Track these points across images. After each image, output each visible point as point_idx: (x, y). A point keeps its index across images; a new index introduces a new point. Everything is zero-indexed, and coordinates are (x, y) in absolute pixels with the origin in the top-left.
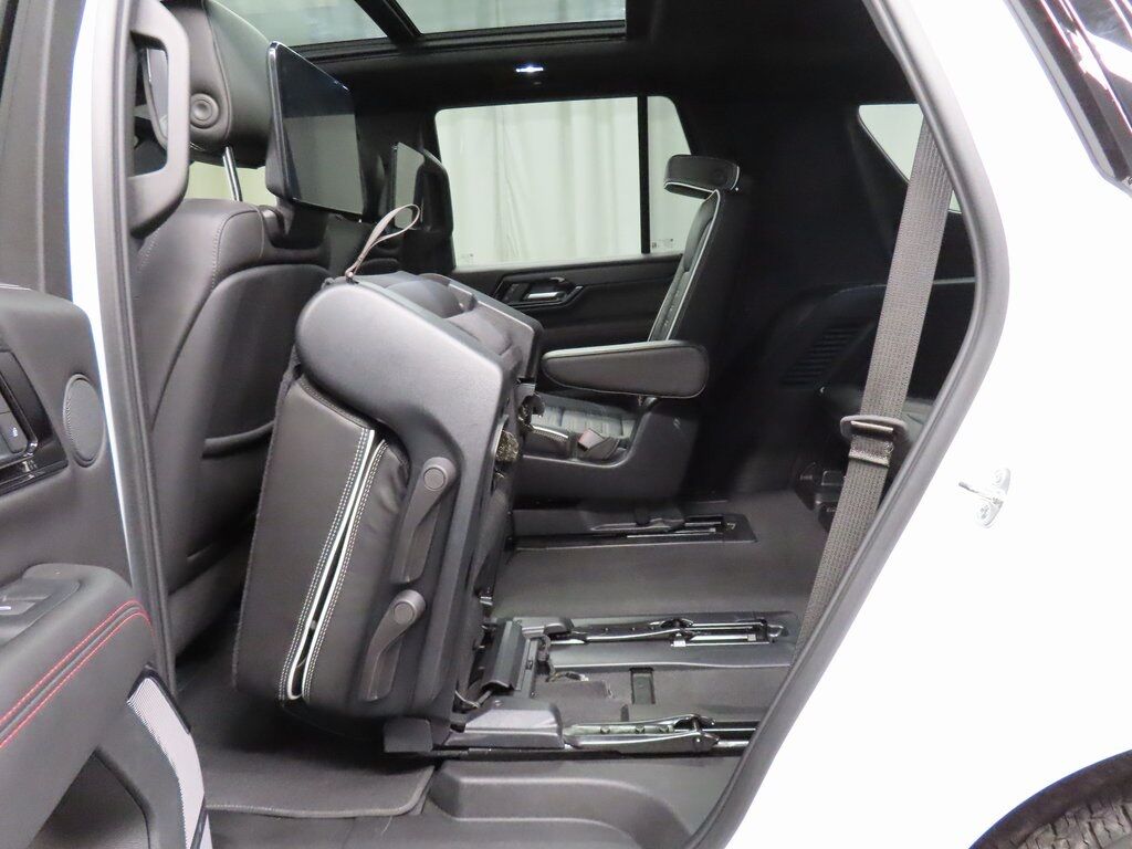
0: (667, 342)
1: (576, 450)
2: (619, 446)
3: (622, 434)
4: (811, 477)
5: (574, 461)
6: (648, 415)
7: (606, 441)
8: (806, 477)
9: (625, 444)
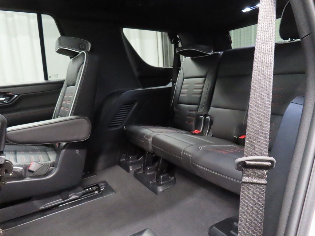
0: (70, 117)
1: (28, 173)
2: (50, 167)
3: (50, 160)
4: (124, 159)
5: (28, 180)
6: (63, 151)
7: (43, 166)
8: (123, 160)
9: (54, 165)
